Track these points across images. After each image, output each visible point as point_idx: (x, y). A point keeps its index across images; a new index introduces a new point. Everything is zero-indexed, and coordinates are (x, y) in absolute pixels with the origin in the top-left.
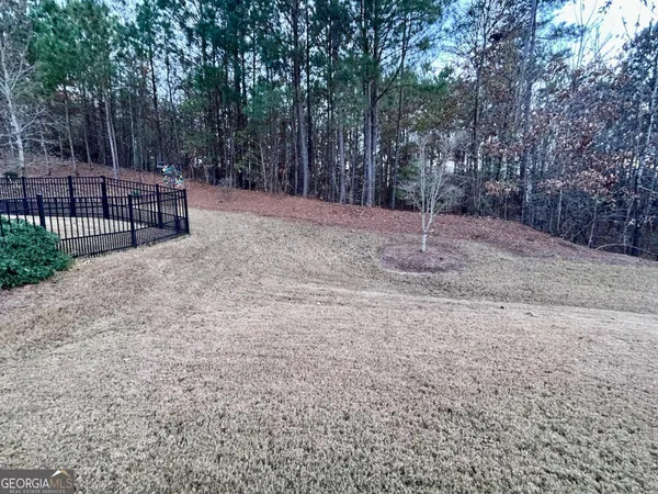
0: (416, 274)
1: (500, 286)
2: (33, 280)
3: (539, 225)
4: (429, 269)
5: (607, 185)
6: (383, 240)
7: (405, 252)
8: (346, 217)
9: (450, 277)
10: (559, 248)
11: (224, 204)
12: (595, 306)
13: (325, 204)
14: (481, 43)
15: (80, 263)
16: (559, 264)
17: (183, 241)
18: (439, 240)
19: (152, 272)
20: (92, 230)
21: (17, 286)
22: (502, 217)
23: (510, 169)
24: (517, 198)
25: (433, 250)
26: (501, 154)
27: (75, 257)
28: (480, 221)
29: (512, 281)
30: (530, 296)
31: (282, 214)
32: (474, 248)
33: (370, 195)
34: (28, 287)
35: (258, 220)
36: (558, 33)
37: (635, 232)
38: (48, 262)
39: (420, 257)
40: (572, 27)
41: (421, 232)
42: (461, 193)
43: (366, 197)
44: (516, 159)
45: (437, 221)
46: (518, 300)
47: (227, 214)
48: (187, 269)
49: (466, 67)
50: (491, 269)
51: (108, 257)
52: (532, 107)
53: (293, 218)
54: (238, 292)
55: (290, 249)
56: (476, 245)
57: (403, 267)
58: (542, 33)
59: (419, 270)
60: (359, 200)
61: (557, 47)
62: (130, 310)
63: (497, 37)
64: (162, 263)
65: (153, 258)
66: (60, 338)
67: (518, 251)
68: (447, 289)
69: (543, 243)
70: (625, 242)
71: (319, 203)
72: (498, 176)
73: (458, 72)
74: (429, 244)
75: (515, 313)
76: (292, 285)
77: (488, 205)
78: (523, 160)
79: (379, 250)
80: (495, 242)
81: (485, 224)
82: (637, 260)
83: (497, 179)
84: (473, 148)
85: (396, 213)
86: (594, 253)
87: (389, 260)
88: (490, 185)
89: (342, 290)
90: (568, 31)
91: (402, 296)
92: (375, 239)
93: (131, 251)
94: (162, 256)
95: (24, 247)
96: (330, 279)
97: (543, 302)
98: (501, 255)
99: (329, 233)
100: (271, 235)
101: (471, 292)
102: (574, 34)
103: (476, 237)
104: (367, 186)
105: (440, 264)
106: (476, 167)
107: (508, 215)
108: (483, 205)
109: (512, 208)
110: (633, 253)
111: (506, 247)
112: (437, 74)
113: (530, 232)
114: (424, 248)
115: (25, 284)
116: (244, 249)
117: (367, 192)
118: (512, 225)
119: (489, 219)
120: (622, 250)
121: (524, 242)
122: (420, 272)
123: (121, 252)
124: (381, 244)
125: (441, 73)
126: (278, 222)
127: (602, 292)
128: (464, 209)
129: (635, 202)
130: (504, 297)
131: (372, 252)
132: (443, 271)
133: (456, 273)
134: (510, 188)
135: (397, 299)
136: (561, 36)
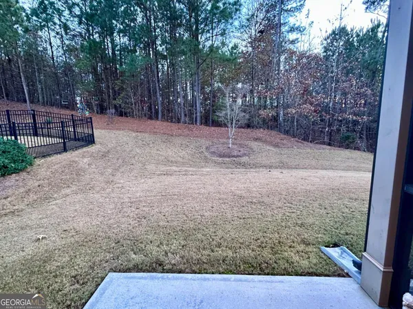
0: (228, 159)
1: (268, 162)
2: (17, 171)
3: (287, 132)
4: (234, 156)
5: (315, 111)
6: (208, 143)
7: (221, 149)
8: (186, 132)
9: (244, 159)
10: (296, 143)
11: (109, 126)
12: (311, 168)
13: (172, 124)
14: (253, 34)
15: (38, 162)
16: (296, 150)
17: (93, 148)
18: (238, 142)
19: (81, 164)
20: (33, 143)
21: (8, 174)
22: (268, 128)
23: (271, 103)
24: (275, 119)
25: (235, 147)
26: (266, 96)
27: (35, 158)
28: (257, 131)
29: (274, 160)
30: (283, 166)
31: (148, 130)
32: (254, 145)
33: (199, 119)
34: (14, 175)
35: (134, 134)
36: (292, 30)
37: (330, 134)
38: (23, 161)
39: (228, 151)
40: (299, 26)
41: (228, 138)
42: (247, 117)
43: (196, 121)
44: (274, 97)
45: (236, 132)
46: (277, 168)
47: (114, 132)
48: (101, 163)
49: (246, 46)
50: (264, 154)
51: (52, 158)
52: (282, 68)
53: (155, 133)
54: (135, 173)
55: (158, 150)
56: (256, 143)
57: (220, 156)
58: (284, 29)
59: (229, 157)
60: (193, 121)
61: (292, 36)
62: (78, 184)
63: (261, 32)
64: (85, 160)
65: (79, 157)
66: (47, 198)
67: (276, 146)
68: (244, 165)
69: (287, 140)
70: (326, 139)
71: (169, 124)
72: (265, 107)
73: (242, 48)
74: (233, 144)
75: (276, 173)
76: (163, 168)
77: (261, 123)
78: (278, 98)
79: (207, 148)
80: (265, 142)
81: (260, 133)
82: (330, 147)
83: (265, 109)
84: (252, 92)
85: (213, 128)
86: (311, 145)
87: (213, 153)
88: (261, 112)
89: (191, 169)
90: (297, 29)
91: (222, 169)
92: (205, 143)
93: (65, 154)
94: (84, 157)
95: (9, 152)
96: (183, 164)
97: (288, 168)
98: (268, 147)
99: (178, 141)
100: (144, 143)
101: (255, 166)
102: (300, 30)
103: (256, 139)
104: (196, 113)
105: (239, 154)
106: (254, 102)
107: (272, 128)
108: (258, 123)
109: (273, 124)
110: (329, 144)
111: (271, 143)
112: (230, 48)
113: (282, 136)
114: (230, 146)
115: (12, 173)
116: (131, 151)
117: (196, 117)
118: (273, 133)
119: (262, 130)
120: (324, 143)
121: (279, 141)
122: (229, 158)
123: (59, 155)
124: (208, 145)
125: (232, 47)
126: (146, 135)
127: (313, 163)
128: (248, 126)
129: (329, 120)
130: (271, 167)
131: (204, 149)
132: (241, 157)
133: (247, 157)
134: (272, 113)
135: (221, 171)
136: (294, 31)
